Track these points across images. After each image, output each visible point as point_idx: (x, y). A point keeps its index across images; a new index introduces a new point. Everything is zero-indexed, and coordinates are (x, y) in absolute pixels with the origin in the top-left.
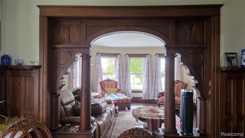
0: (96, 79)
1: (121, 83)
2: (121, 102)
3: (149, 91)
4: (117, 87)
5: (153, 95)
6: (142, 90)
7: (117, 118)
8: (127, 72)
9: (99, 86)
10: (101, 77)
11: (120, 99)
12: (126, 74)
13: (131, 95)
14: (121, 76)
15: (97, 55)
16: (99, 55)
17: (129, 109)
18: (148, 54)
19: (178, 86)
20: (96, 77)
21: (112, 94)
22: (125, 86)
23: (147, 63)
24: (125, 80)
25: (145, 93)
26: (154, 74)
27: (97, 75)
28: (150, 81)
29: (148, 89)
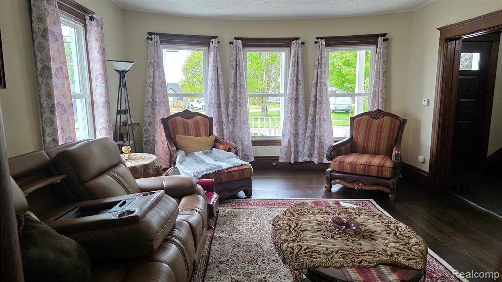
0: (150, 109)
1: (224, 120)
2: (225, 178)
3: (297, 141)
4: (211, 134)
5: (309, 150)
6: (280, 138)
7: (215, 234)
8: (238, 89)
9: (159, 130)
10: (165, 105)
11: (223, 170)
12: (235, 97)
13: (250, 152)
14: (222, 102)
15: (148, 38)
16: (156, 38)
17: (249, 194)
18: (297, 39)
19: (382, 127)
20: (149, 105)
21: (199, 154)
22: (234, 127)
23: (293, 65)
24: (235, 111)
25: (287, 146)
26: (313, 95)
27: (153, 100)
28: (301, 114)
29: (296, 135)
